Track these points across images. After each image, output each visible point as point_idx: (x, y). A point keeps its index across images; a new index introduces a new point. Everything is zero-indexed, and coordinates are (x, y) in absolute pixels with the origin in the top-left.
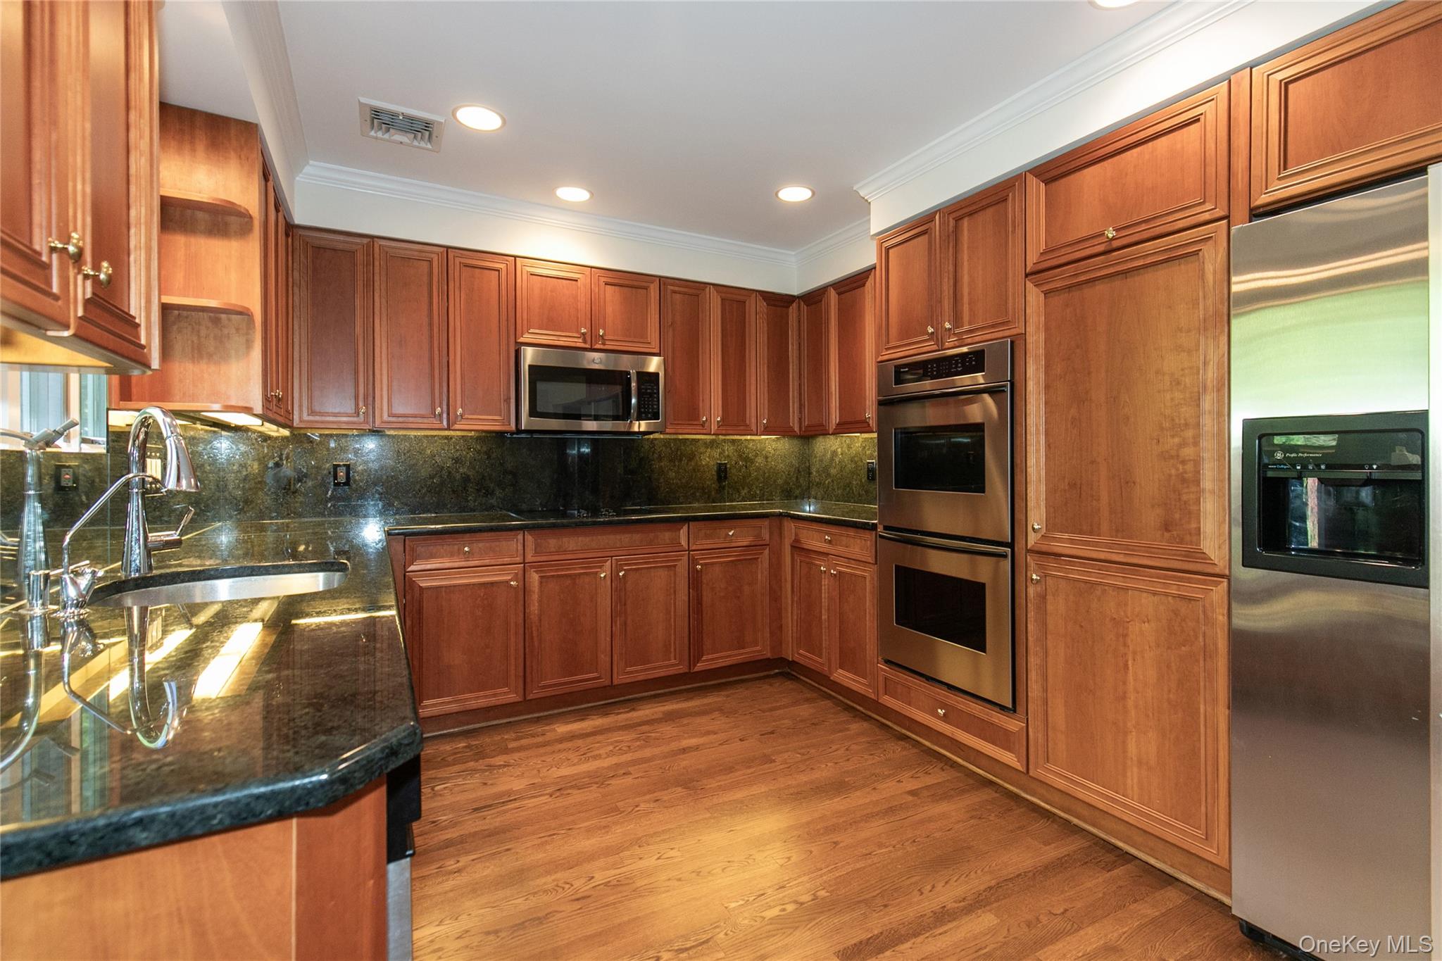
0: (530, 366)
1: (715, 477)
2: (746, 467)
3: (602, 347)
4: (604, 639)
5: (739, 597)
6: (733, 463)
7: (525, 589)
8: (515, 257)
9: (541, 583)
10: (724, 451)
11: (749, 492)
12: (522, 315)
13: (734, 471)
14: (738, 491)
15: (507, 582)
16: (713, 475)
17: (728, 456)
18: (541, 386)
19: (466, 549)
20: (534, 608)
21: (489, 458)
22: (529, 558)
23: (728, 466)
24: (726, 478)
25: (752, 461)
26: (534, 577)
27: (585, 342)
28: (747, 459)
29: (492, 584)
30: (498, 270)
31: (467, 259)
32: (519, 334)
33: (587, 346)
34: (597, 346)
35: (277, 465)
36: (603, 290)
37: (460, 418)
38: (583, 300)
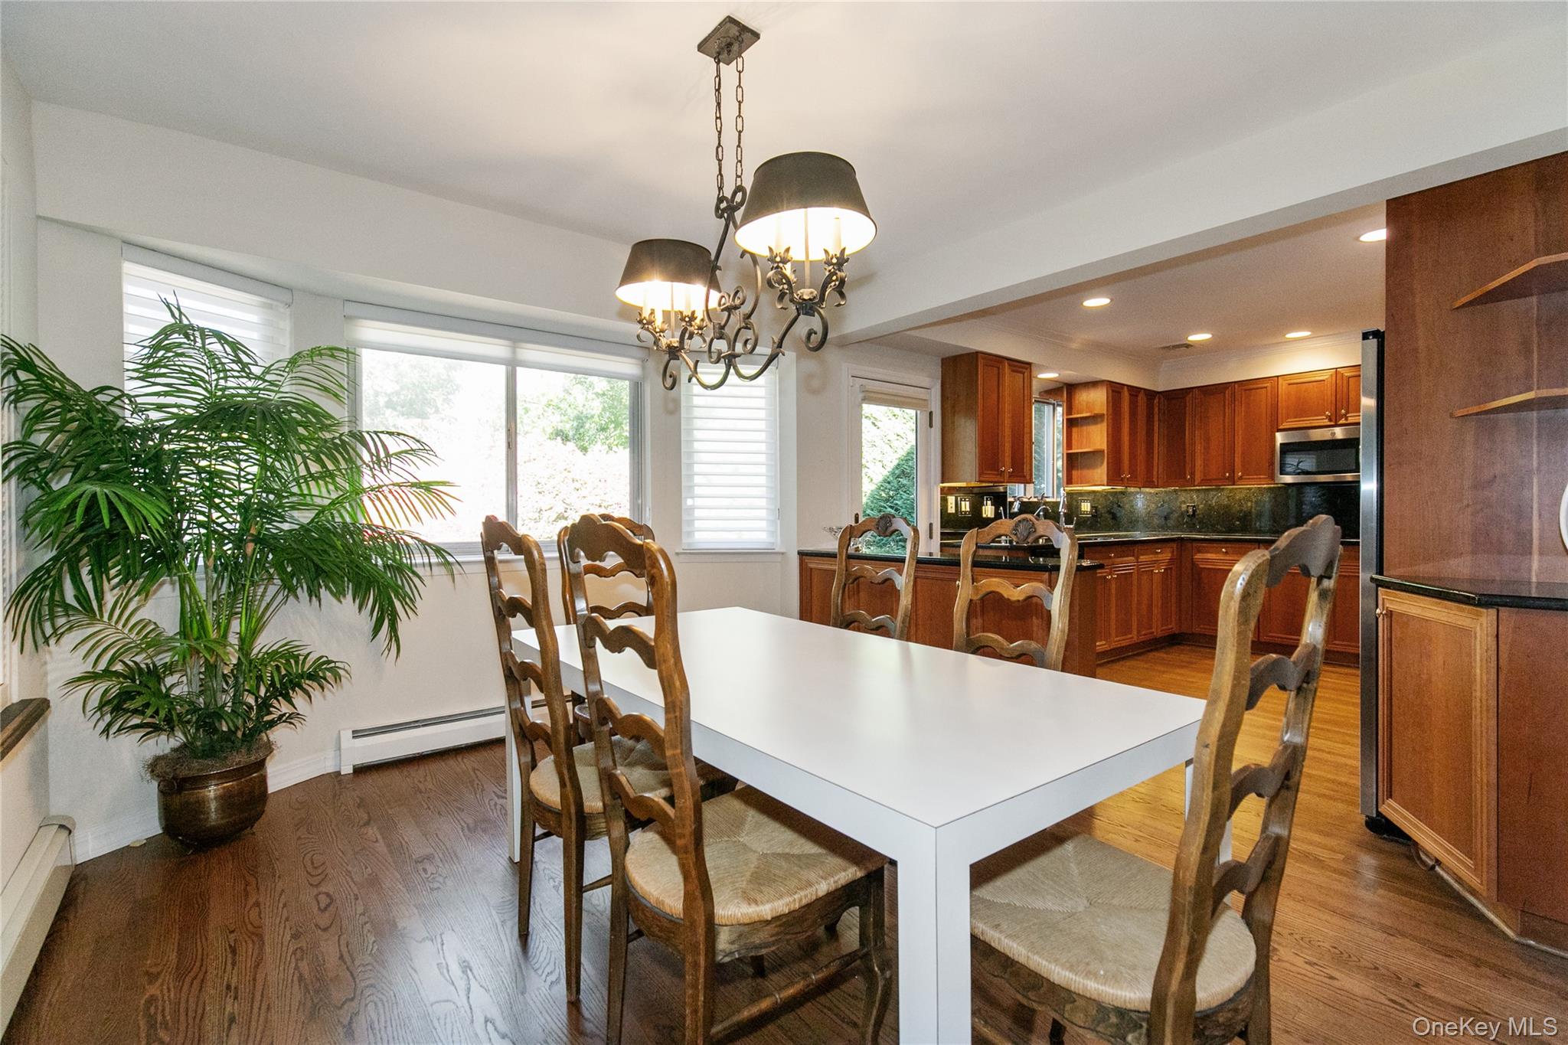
0: (1280, 444)
3: (1344, 422)
8: (1278, 376)
12: (1282, 412)
18: (1288, 454)
19: (1224, 550)
27: (1330, 420)
30: (1266, 388)
31: (1247, 386)
32: (1280, 422)
33: (1332, 423)
34: (1341, 422)
35: (1162, 505)
36: (1345, 382)
37: (1241, 478)
38: (1329, 393)
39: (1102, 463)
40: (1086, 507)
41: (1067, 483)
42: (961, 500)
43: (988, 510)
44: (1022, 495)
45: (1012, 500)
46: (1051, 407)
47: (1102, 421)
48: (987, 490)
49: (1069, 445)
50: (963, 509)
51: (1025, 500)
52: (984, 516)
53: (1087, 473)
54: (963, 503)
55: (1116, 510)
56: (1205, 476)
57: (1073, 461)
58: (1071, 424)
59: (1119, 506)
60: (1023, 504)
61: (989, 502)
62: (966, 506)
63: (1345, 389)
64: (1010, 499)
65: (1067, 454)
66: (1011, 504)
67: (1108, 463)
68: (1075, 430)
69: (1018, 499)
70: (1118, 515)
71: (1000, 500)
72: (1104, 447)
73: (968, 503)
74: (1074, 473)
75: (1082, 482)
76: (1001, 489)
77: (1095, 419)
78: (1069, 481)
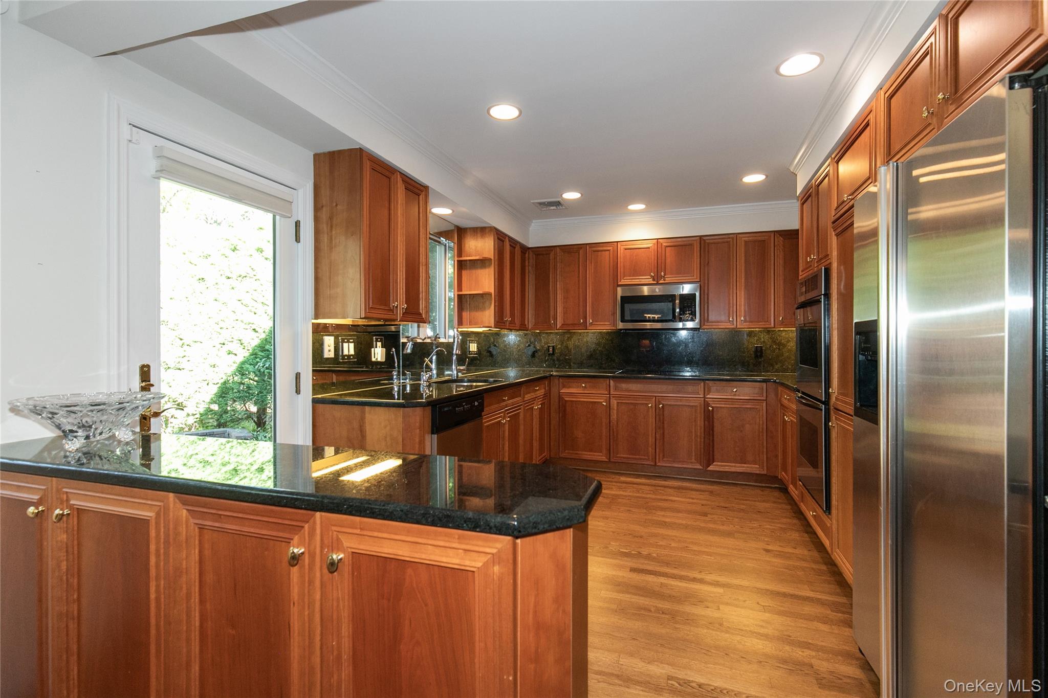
0: (621, 297)
1: (753, 356)
2: (779, 349)
3: (663, 282)
4: (651, 440)
5: (741, 431)
6: (768, 346)
7: (609, 406)
8: (617, 242)
9: (618, 406)
10: (761, 339)
11: (781, 366)
12: (620, 270)
13: (768, 352)
14: (772, 365)
15: (602, 402)
16: (751, 354)
17: (764, 342)
18: (626, 306)
19: (584, 385)
20: (614, 416)
21: (612, 343)
22: (612, 392)
23: (764, 348)
24: (761, 356)
25: (784, 346)
26: (614, 402)
27: (654, 280)
28: (780, 344)
29: (595, 402)
30: (609, 250)
31: (595, 248)
32: (619, 280)
33: (655, 282)
34: (661, 282)
35: (529, 346)
36: (663, 250)
37: (591, 324)
38: (653, 258)
39: (491, 304)
40: (473, 347)
41: (458, 325)
42: (343, 342)
43: (378, 353)
44: (416, 335)
45: (405, 340)
46: (443, 247)
47: (490, 266)
48: (377, 329)
49: (460, 287)
50: (346, 352)
51: (419, 341)
52: (373, 359)
53: (478, 315)
54: (345, 345)
55: (493, 349)
56: (564, 322)
57: (464, 303)
58: (461, 266)
59: (495, 346)
60: (416, 345)
61: (379, 344)
62: (349, 349)
63: (663, 258)
64: (403, 340)
65: (458, 295)
66: (404, 344)
67: (495, 306)
68: (465, 273)
69: (412, 340)
70: (494, 353)
71: (391, 341)
72: (492, 291)
73: (352, 345)
74: (465, 315)
75: (472, 323)
76: (393, 328)
77: (483, 263)
78: (460, 323)
